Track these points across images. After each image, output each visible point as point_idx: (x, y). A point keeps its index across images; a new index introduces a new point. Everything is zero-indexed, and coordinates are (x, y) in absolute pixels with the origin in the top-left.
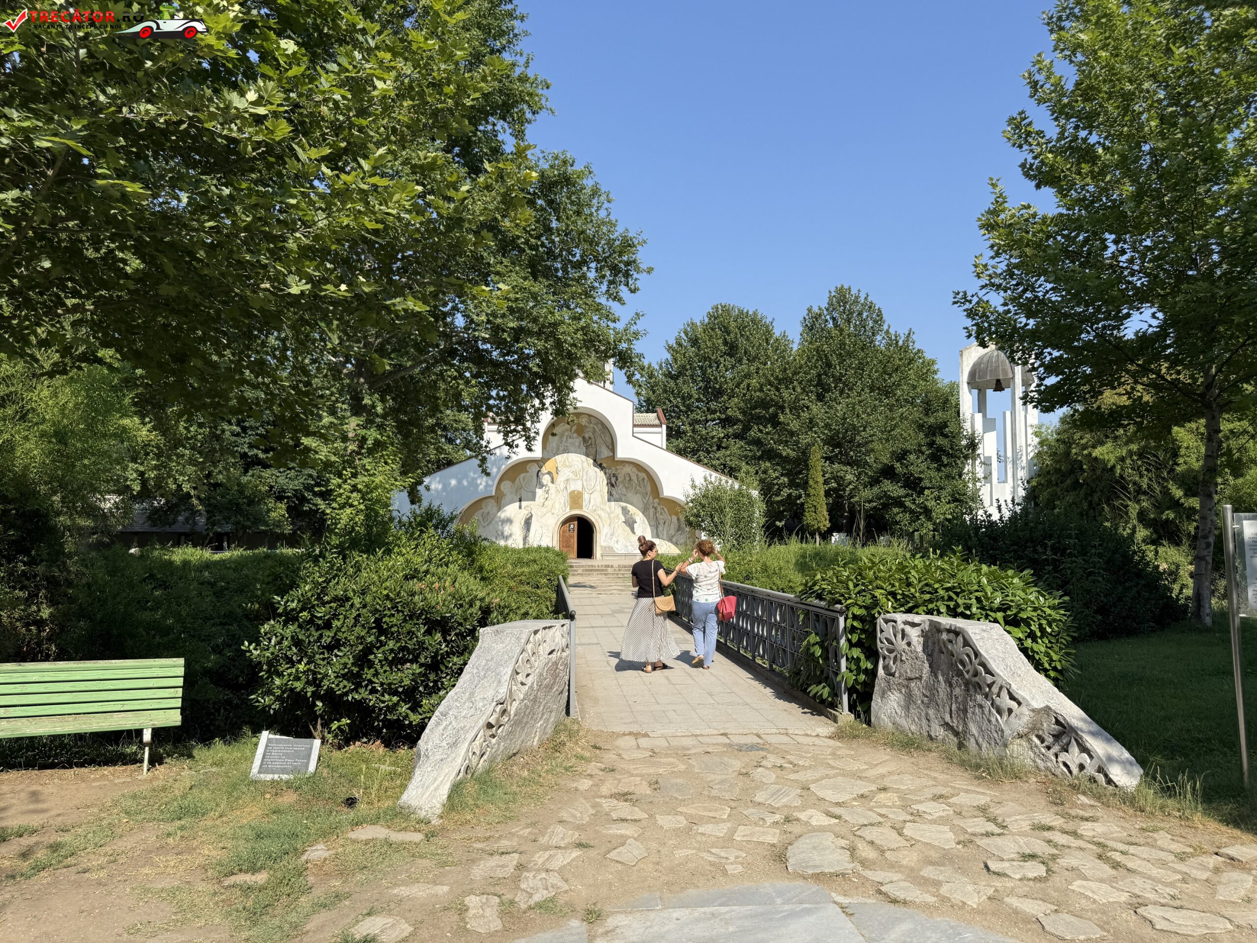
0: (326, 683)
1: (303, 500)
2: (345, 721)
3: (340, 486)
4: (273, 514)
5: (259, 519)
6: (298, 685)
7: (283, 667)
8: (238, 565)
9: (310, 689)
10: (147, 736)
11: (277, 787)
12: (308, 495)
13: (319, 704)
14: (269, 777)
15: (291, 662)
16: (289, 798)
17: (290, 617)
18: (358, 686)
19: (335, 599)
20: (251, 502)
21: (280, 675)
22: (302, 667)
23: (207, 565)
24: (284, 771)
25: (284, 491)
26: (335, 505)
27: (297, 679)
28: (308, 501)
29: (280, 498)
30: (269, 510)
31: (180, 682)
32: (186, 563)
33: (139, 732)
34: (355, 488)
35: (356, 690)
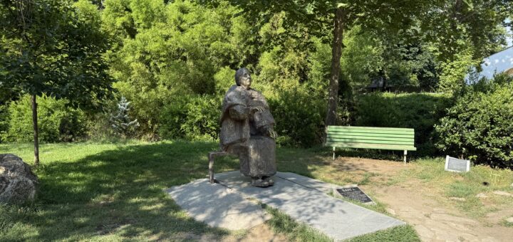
0: (468, 141)
1: (423, 73)
2: (475, 156)
3: (445, 66)
4: (411, 79)
5: (407, 81)
6: (456, 141)
7: (449, 134)
8: (408, 99)
9: (460, 143)
10: (406, 153)
11: (455, 175)
12: (425, 71)
13: (464, 149)
14: (452, 171)
15: (452, 133)
16: (460, 179)
17: (452, 116)
18: (482, 143)
19: (472, 110)
20: (403, 74)
21: (448, 137)
22: (456, 135)
23: (396, 99)
24: (457, 169)
25: (415, 69)
26: (443, 74)
27: (455, 139)
28: (425, 73)
29: (414, 72)
30: (410, 78)
31: (413, 136)
32: (388, 98)
33: (403, 151)
34: (452, 67)
35: (481, 145)
